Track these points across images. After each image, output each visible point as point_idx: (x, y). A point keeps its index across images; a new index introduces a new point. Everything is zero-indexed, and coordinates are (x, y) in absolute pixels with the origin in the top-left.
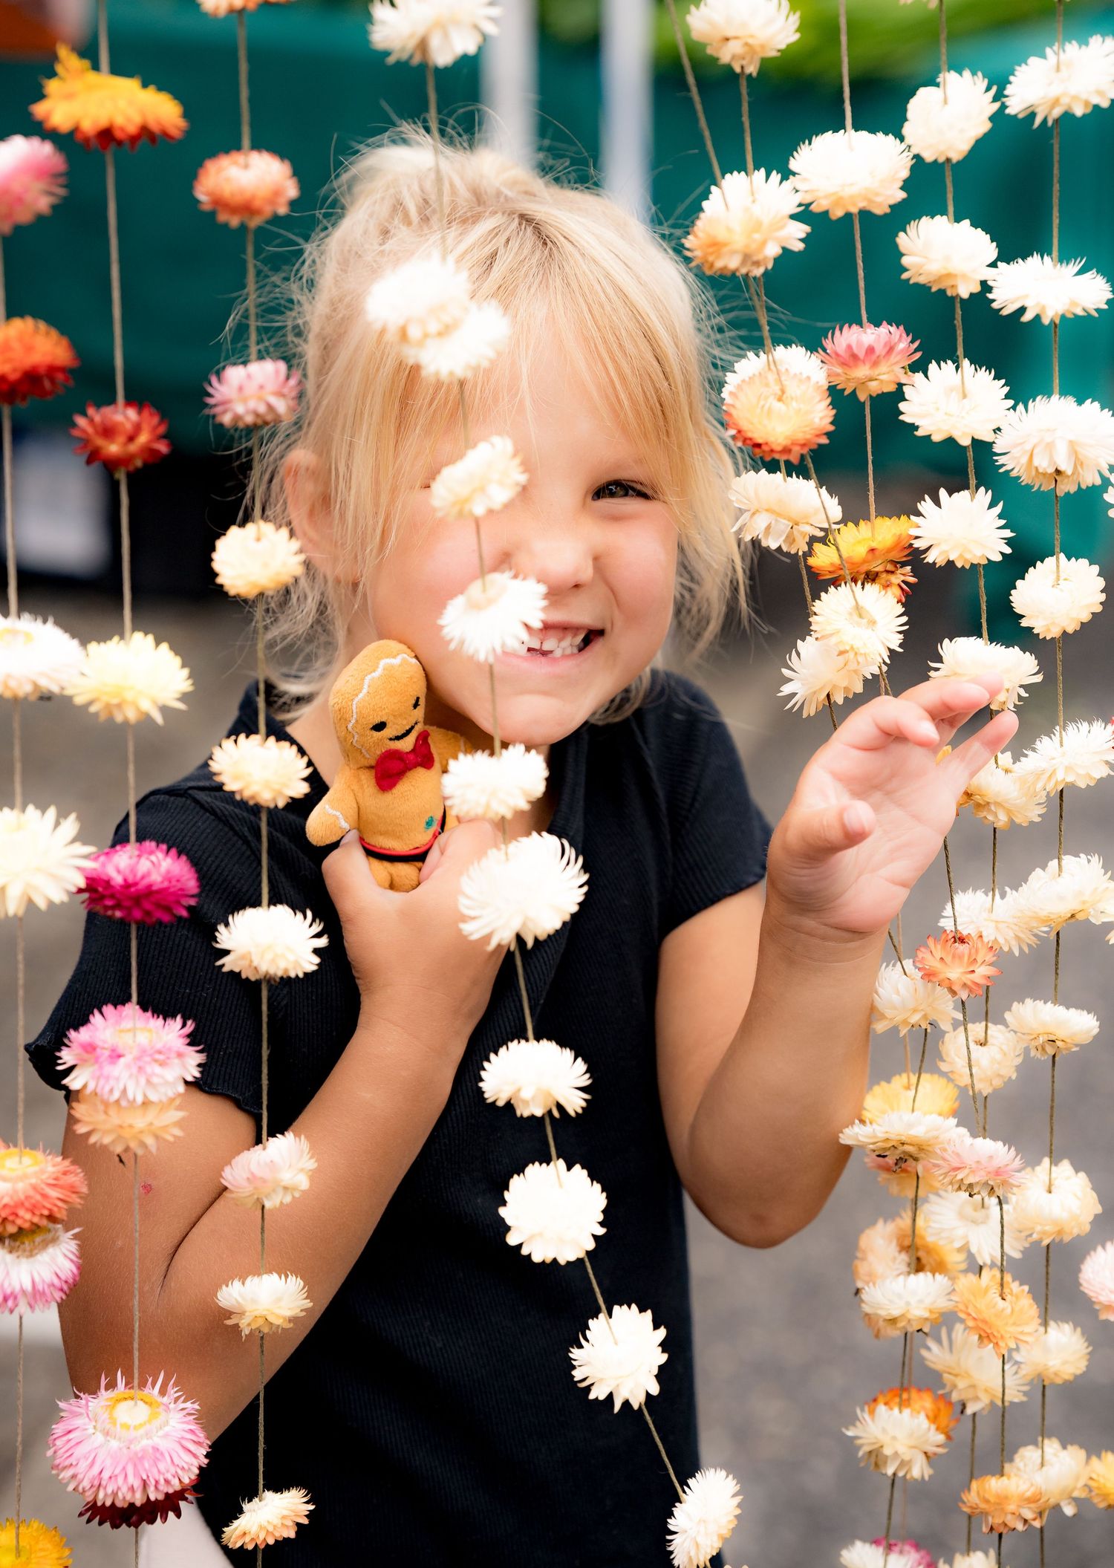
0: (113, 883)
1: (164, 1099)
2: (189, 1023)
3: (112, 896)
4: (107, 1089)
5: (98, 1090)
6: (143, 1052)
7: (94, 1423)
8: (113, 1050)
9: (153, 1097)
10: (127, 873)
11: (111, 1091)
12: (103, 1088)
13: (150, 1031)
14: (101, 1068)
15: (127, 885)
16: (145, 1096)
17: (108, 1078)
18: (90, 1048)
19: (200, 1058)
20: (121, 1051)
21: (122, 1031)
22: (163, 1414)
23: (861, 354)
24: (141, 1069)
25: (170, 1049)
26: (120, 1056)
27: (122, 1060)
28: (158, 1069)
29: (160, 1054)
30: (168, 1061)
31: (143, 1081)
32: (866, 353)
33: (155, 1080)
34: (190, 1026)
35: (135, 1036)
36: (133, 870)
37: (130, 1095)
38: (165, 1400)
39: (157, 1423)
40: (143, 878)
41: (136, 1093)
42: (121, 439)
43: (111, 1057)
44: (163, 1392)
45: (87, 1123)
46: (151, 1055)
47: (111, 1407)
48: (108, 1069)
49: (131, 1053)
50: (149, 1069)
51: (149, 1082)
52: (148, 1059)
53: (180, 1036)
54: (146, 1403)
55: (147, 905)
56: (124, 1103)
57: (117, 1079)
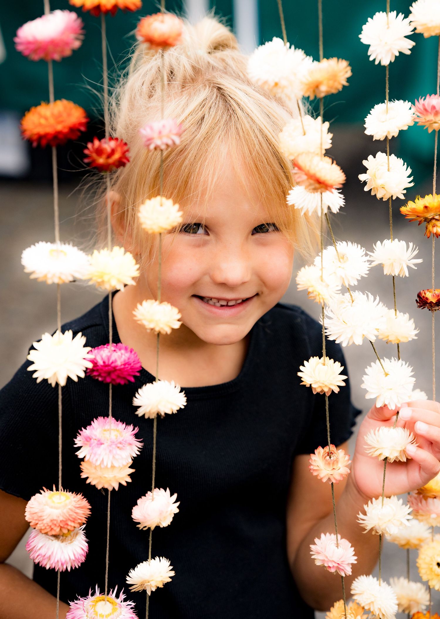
0: (98, 364)
1: (121, 466)
2: (136, 429)
3: (97, 370)
4: (95, 459)
5: (91, 460)
6: (113, 442)
7: (87, 614)
8: (99, 441)
9: (116, 464)
10: (106, 360)
11: (97, 460)
12: (93, 459)
13: (118, 431)
14: (93, 449)
15: (105, 365)
16: (112, 463)
17: (95, 454)
18: (88, 439)
19: (140, 445)
20: (102, 442)
21: (105, 430)
22: (119, 609)
23: (429, 109)
24: (110, 451)
25: (126, 442)
26: (102, 444)
27: (103, 446)
28: (119, 451)
29: (120, 445)
30: (124, 448)
31: (111, 457)
32: (432, 109)
33: (117, 457)
34: (137, 430)
35: (110, 434)
36: (109, 358)
37: (105, 464)
38: (119, 600)
39: (116, 614)
40: (112, 363)
41: (108, 462)
42: (104, 156)
43: (98, 444)
44: (117, 596)
45: (87, 473)
46: (116, 445)
47: (94, 606)
48: (96, 449)
49: (107, 443)
50: (114, 452)
51: (114, 457)
52: (114, 446)
53: (131, 435)
54: (110, 603)
55: (113, 376)
56: (102, 466)
57: (100, 455)
